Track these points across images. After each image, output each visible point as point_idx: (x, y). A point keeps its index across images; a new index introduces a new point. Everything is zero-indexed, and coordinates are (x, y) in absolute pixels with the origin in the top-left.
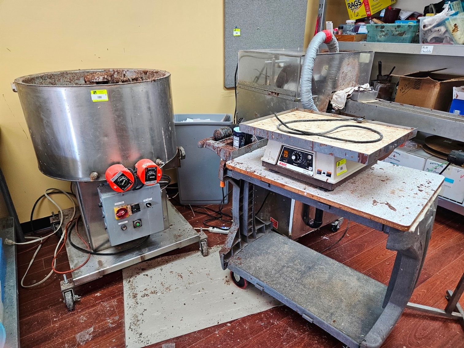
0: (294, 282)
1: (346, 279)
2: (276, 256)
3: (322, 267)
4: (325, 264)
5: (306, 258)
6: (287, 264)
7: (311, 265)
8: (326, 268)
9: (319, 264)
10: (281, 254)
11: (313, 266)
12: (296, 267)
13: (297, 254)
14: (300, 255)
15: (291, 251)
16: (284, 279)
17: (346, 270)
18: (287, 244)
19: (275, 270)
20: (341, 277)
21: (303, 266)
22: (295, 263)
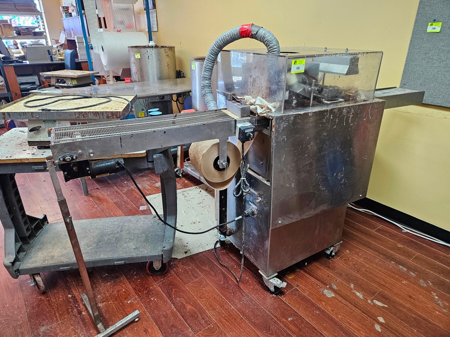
0: (106, 227)
1: (64, 251)
2: (134, 234)
3: (90, 248)
4: (88, 252)
5: (108, 247)
6: (120, 234)
7: (100, 244)
8: (86, 249)
9: (94, 248)
10: (132, 238)
11: (97, 244)
12: (112, 236)
13: (118, 245)
14: (114, 246)
15: (125, 245)
16: (115, 225)
17: (66, 259)
18: (134, 248)
19: (125, 226)
20: (69, 250)
21: (106, 239)
22: (114, 238)
